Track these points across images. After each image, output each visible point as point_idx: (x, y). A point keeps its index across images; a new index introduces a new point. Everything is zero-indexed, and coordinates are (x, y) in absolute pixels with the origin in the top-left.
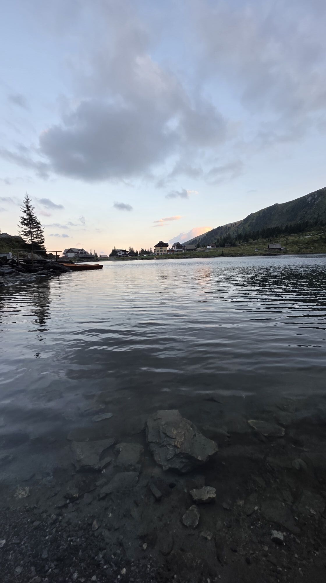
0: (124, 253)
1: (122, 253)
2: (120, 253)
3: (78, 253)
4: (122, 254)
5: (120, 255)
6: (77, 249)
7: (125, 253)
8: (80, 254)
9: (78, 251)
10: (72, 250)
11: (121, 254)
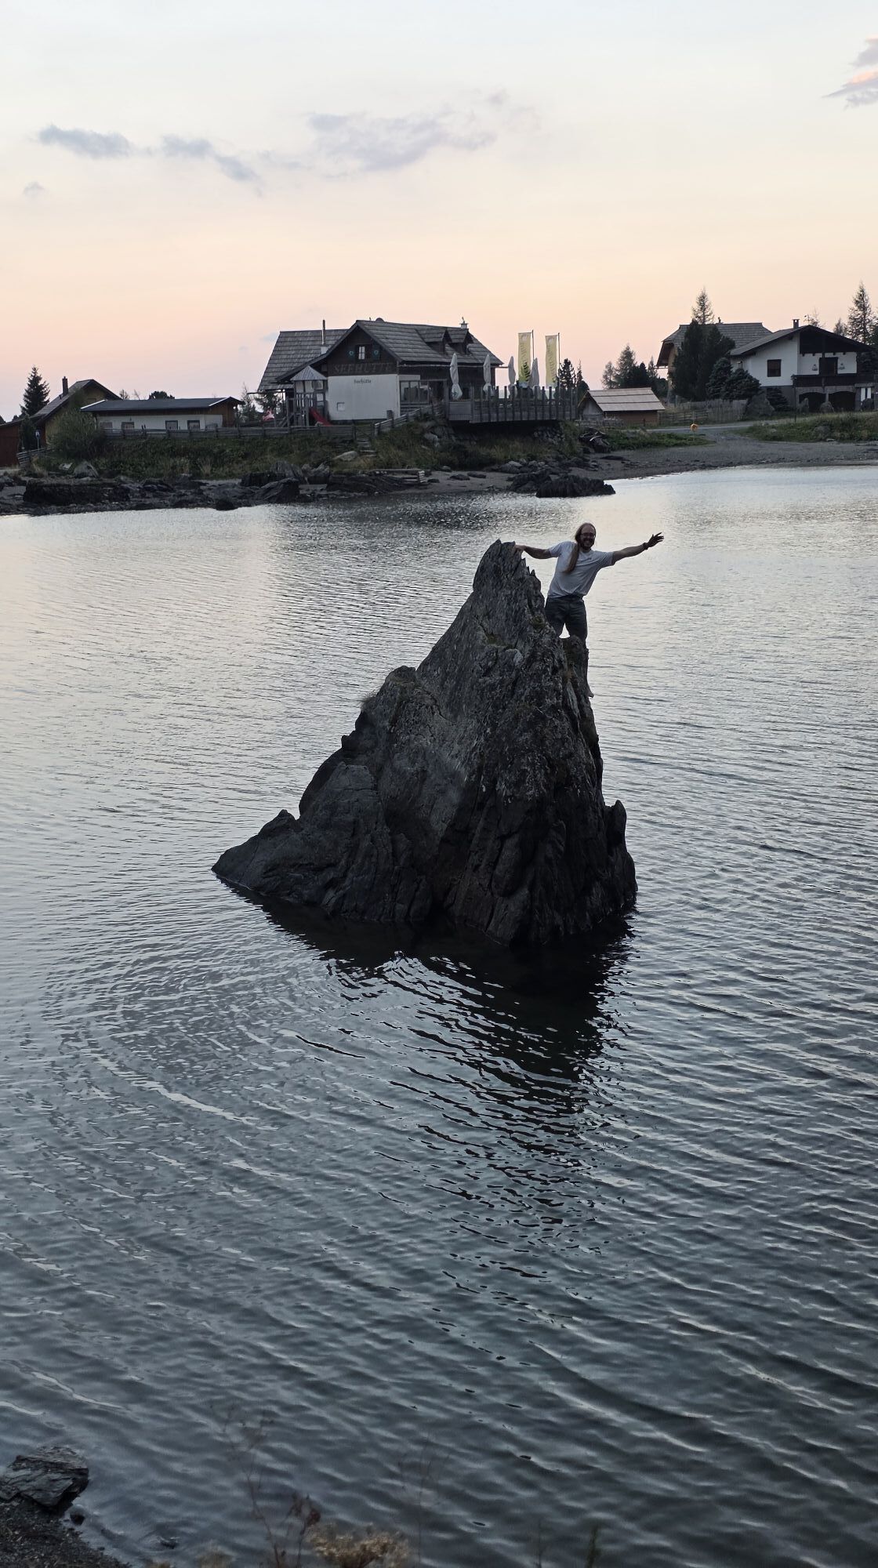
0: (811, 365)
1: (794, 364)
2: (774, 369)
3: (435, 373)
4: (799, 380)
5: (774, 382)
6: (419, 330)
7: (828, 366)
8: (457, 389)
9: (432, 356)
10: (371, 344)
11: (784, 380)
